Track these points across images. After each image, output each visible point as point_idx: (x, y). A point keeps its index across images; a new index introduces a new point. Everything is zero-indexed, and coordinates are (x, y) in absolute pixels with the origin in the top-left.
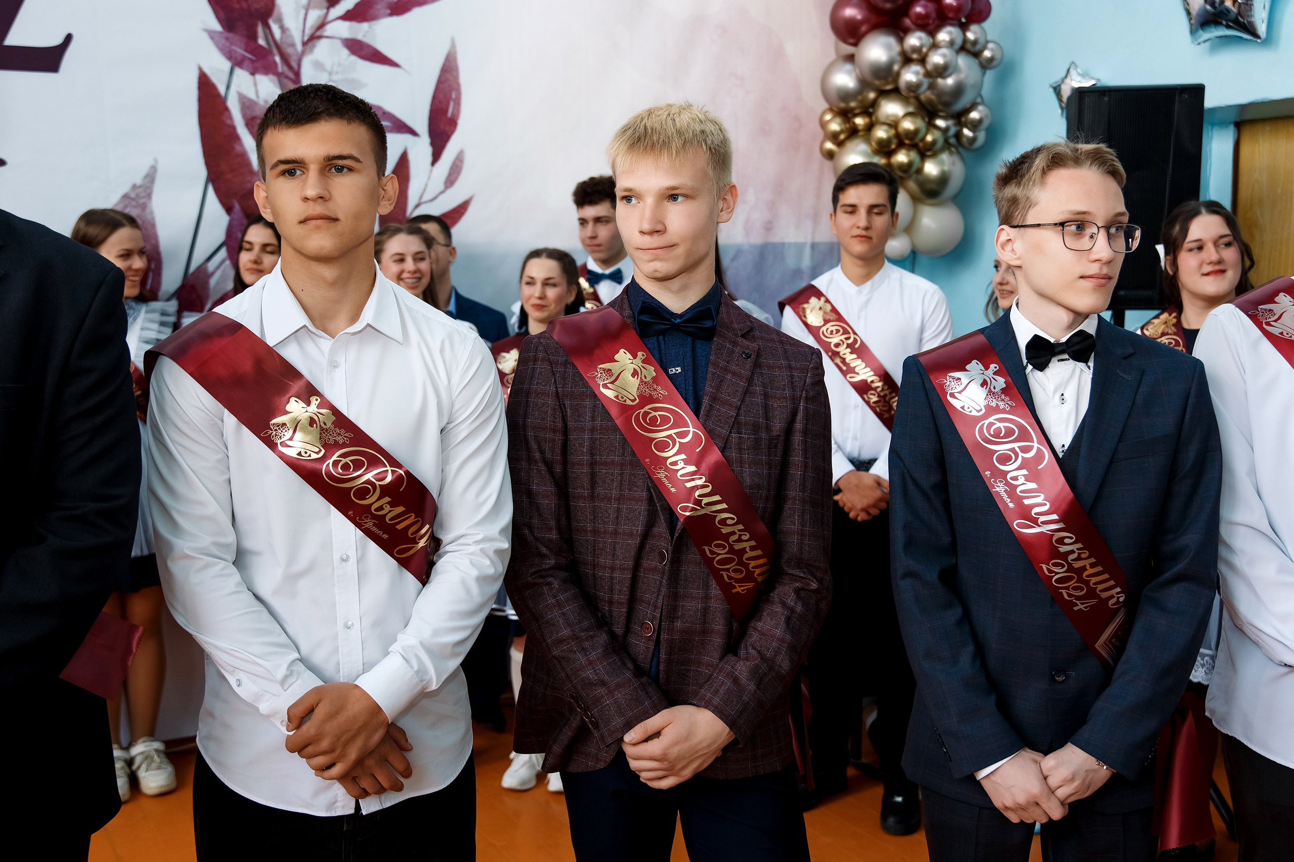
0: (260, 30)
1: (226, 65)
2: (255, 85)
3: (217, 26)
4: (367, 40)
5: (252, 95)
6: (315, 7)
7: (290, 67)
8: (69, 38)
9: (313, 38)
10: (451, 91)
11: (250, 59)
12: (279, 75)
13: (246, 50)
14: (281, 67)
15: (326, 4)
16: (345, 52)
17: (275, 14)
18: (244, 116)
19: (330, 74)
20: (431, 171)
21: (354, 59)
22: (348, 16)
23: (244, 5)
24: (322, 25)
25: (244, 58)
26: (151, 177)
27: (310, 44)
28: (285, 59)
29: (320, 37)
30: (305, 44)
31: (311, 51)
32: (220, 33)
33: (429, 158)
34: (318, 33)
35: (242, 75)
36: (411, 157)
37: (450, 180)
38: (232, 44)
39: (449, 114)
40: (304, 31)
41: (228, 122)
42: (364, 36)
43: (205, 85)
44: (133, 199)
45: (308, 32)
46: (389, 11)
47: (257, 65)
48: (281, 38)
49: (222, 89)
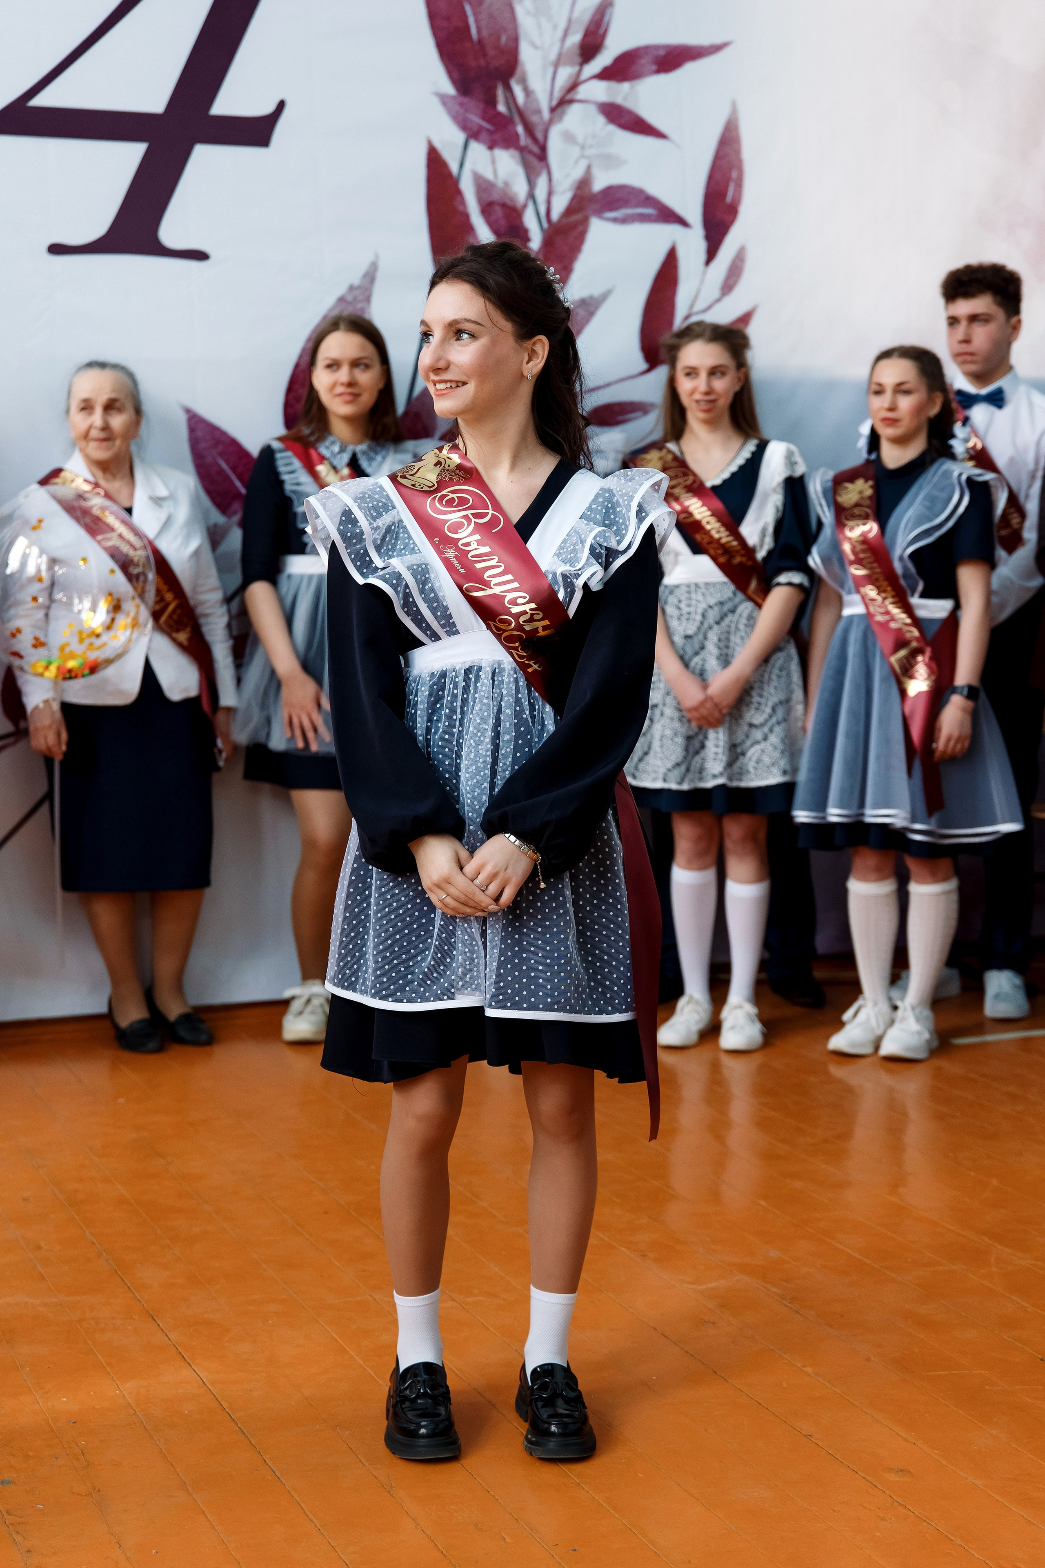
0: (500, 93)
1: (460, 137)
2: (493, 162)
3: (449, 89)
4: (629, 104)
5: (489, 175)
6: (565, 64)
7: (535, 139)
8: (281, 105)
9: (563, 103)
10: (730, 169)
11: (488, 130)
12: (522, 150)
13: (484, 118)
14: (524, 140)
15: (578, 60)
16: (601, 120)
17: (518, 73)
18: (480, 201)
19: (583, 147)
20: (704, 273)
21: (612, 128)
22: (606, 74)
23: (482, 62)
24: (573, 86)
25: (480, 129)
26: (370, 276)
27: (559, 111)
28: (529, 130)
29: (571, 101)
30: (553, 110)
31: (560, 118)
32: (453, 97)
33: (702, 256)
34: (569, 97)
35: (477, 149)
36: (681, 254)
37: (728, 287)
38: (467, 110)
39: (729, 198)
40: (551, 94)
41: (461, 208)
42: (625, 99)
43: (435, 160)
44: (350, 303)
45: (557, 95)
46: (654, 67)
47: (498, 136)
48: (526, 103)
49: (454, 167)
